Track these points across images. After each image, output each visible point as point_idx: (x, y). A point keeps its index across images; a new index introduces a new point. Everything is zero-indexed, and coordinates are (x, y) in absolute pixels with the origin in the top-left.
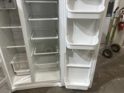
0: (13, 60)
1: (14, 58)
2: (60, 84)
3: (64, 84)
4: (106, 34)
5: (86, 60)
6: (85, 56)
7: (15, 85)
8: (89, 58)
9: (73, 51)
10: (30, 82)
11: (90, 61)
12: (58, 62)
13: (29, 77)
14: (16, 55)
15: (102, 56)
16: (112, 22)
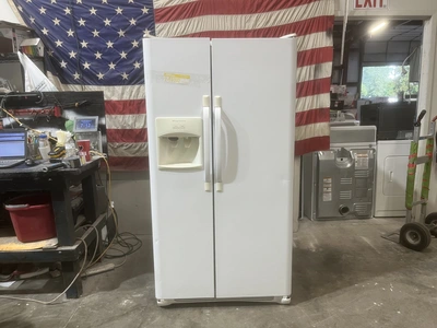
4: (403, 183)
15: (399, 247)
16: (415, 148)
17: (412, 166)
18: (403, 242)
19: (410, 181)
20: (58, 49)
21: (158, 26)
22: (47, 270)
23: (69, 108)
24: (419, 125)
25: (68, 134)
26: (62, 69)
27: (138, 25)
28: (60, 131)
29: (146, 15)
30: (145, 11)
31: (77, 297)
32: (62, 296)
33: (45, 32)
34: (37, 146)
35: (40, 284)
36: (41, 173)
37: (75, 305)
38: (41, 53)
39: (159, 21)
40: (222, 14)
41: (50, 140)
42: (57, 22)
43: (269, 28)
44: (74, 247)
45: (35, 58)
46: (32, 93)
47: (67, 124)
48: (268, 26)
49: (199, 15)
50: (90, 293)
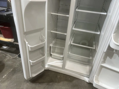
0: (52, 43)
1: (53, 42)
2: (87, 80)
3: (93, 81)
7: (48, 65)
9: (114, 51)
10: (61, 67)
12: (91, 58)
13: (61, 62)
14: (55, 40)
32: (17, 56)
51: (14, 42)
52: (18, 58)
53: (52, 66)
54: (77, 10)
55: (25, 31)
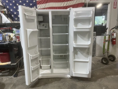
1: (41, 58)
3: (72, 74)
5: (86, 57)
6: (85, 54)
7: (41, 74)
8: (87, 55)
10: (51, 73)
11: (88, 57)
12: (68, 61)
14: (41, 56)
16: (105, 38)
17: (105, 42)
18: (102, 62)
19: (104, 46)
20: (11, 12)
21: (38, 6)
22: (9, 70)
23: (14, 27)
24: (106, 32)
25: (14, 34)
26: (12, 17)
27: (32, 5)
28: (12, 34)
29: (35, 3)
30: (34, 1)
31: (16, 77)
32: (12, 77)
33: (8, 7)
34: (6, 37)
35: (7, 74)
36: (6, 45)
37: (16, 79)
38: (7, 13)
39: (38, 4)
40: (55, 2)
41: (9, 36)
42: (11, 4)
43: (67, 6)
44: (15, 64)
45: (5, 14)
46: (4, 23)
47: (13, 32)
48: (67, 5)
49: (49, 3)
50: (20, 76)
51: (11, 63)
52: (13, 78)
53: (43, 74)
54: (53, 34)
55: (29, 47)
